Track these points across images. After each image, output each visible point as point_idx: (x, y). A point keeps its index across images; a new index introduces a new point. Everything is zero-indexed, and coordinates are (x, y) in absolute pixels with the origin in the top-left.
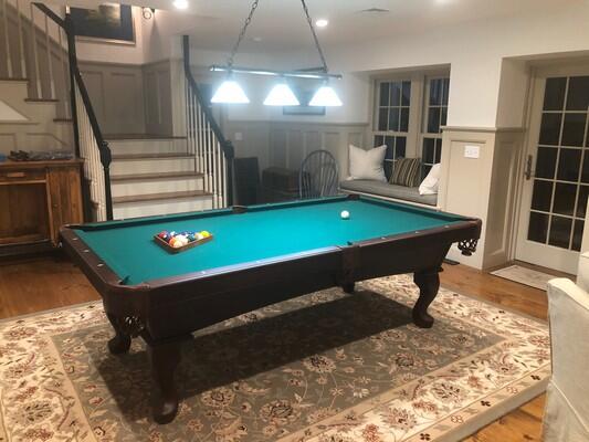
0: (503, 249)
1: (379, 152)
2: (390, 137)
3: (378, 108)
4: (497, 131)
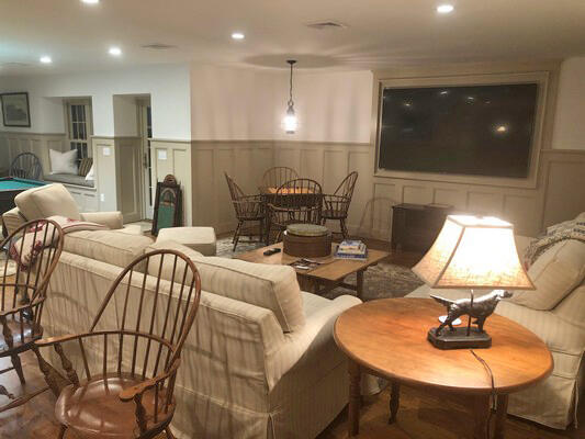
0: (135, 212)
1: (71, 154)
2: (79, 144)
3: (72, 123)
4: (115, 138)
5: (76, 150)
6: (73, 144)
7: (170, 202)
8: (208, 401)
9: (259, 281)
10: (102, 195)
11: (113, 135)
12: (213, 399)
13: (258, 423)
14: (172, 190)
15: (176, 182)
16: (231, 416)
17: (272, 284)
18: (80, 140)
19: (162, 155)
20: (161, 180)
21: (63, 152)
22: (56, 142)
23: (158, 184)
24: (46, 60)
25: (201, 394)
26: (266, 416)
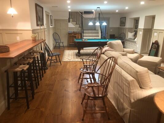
1: (133, 33)
2: (136, 31)
3: (135, 25)
4: (143, 29)
5: (135, 32)
6: (134, 31)
7: (155, 49)
8: (120, 100)
9: (134, 70)
10: (138, 45)
11: (143, 28)
12: (121, 99)
13: (128, 110)
14: (156, 45)
15: (158, 43)
16: (123, 106)
17: (137, 72)
18: (136, 30)
19: (156, 34)
20: (154, 42)
21: (132, 33)
22: (130, 30)
23: (153, 43)
24: (127, 8)
25: (119, 97)
26: (130, 109)
